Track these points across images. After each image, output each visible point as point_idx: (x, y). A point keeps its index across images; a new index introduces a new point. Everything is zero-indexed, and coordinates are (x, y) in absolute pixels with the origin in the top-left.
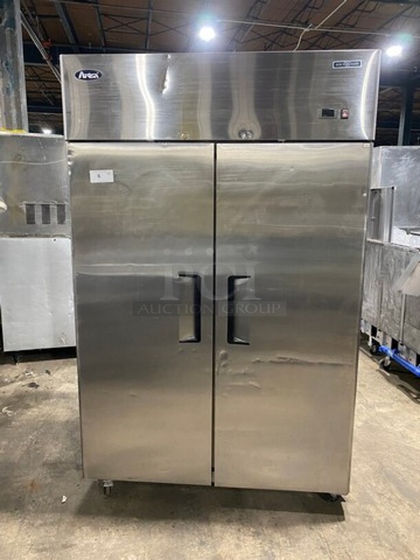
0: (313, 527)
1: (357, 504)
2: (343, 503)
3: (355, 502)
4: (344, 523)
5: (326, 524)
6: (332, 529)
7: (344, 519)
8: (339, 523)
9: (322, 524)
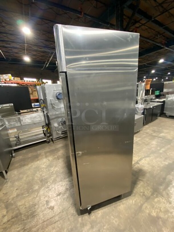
0: (72, 205)
1: (89, 220)
2: (88, 214)
3: (90, 219)
4: (77, 216)
5: (75, 209)
6: (73, 212)
7: (79, 215)
8: (77, 213)
9: (75, 207)
